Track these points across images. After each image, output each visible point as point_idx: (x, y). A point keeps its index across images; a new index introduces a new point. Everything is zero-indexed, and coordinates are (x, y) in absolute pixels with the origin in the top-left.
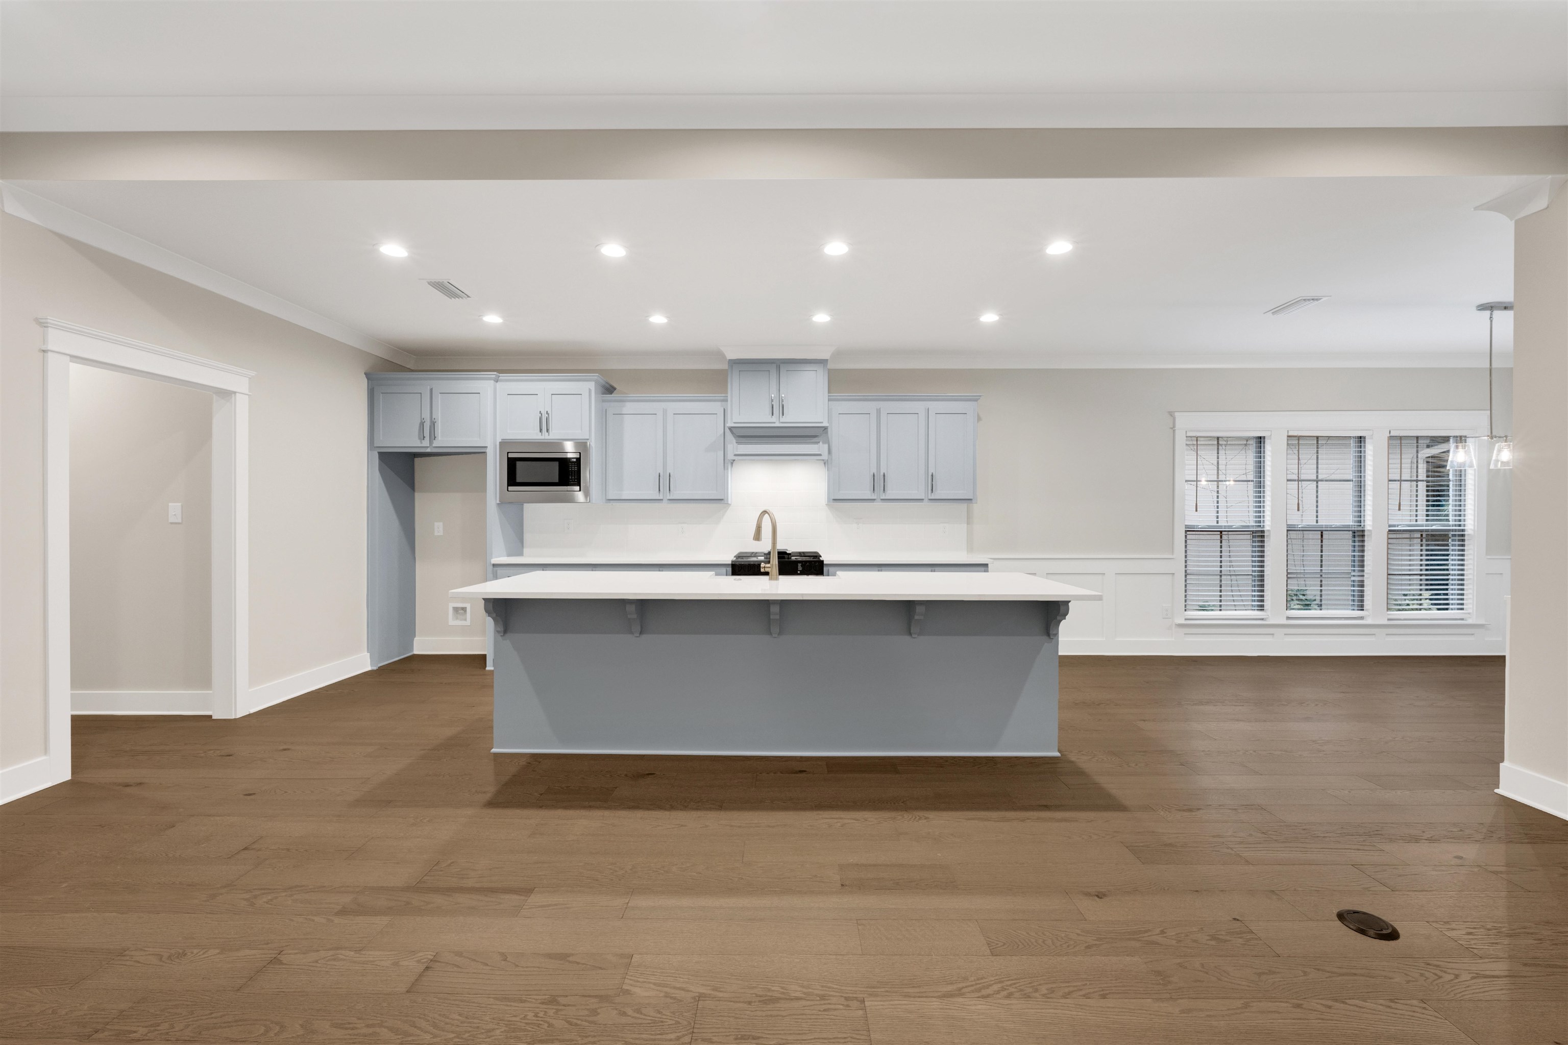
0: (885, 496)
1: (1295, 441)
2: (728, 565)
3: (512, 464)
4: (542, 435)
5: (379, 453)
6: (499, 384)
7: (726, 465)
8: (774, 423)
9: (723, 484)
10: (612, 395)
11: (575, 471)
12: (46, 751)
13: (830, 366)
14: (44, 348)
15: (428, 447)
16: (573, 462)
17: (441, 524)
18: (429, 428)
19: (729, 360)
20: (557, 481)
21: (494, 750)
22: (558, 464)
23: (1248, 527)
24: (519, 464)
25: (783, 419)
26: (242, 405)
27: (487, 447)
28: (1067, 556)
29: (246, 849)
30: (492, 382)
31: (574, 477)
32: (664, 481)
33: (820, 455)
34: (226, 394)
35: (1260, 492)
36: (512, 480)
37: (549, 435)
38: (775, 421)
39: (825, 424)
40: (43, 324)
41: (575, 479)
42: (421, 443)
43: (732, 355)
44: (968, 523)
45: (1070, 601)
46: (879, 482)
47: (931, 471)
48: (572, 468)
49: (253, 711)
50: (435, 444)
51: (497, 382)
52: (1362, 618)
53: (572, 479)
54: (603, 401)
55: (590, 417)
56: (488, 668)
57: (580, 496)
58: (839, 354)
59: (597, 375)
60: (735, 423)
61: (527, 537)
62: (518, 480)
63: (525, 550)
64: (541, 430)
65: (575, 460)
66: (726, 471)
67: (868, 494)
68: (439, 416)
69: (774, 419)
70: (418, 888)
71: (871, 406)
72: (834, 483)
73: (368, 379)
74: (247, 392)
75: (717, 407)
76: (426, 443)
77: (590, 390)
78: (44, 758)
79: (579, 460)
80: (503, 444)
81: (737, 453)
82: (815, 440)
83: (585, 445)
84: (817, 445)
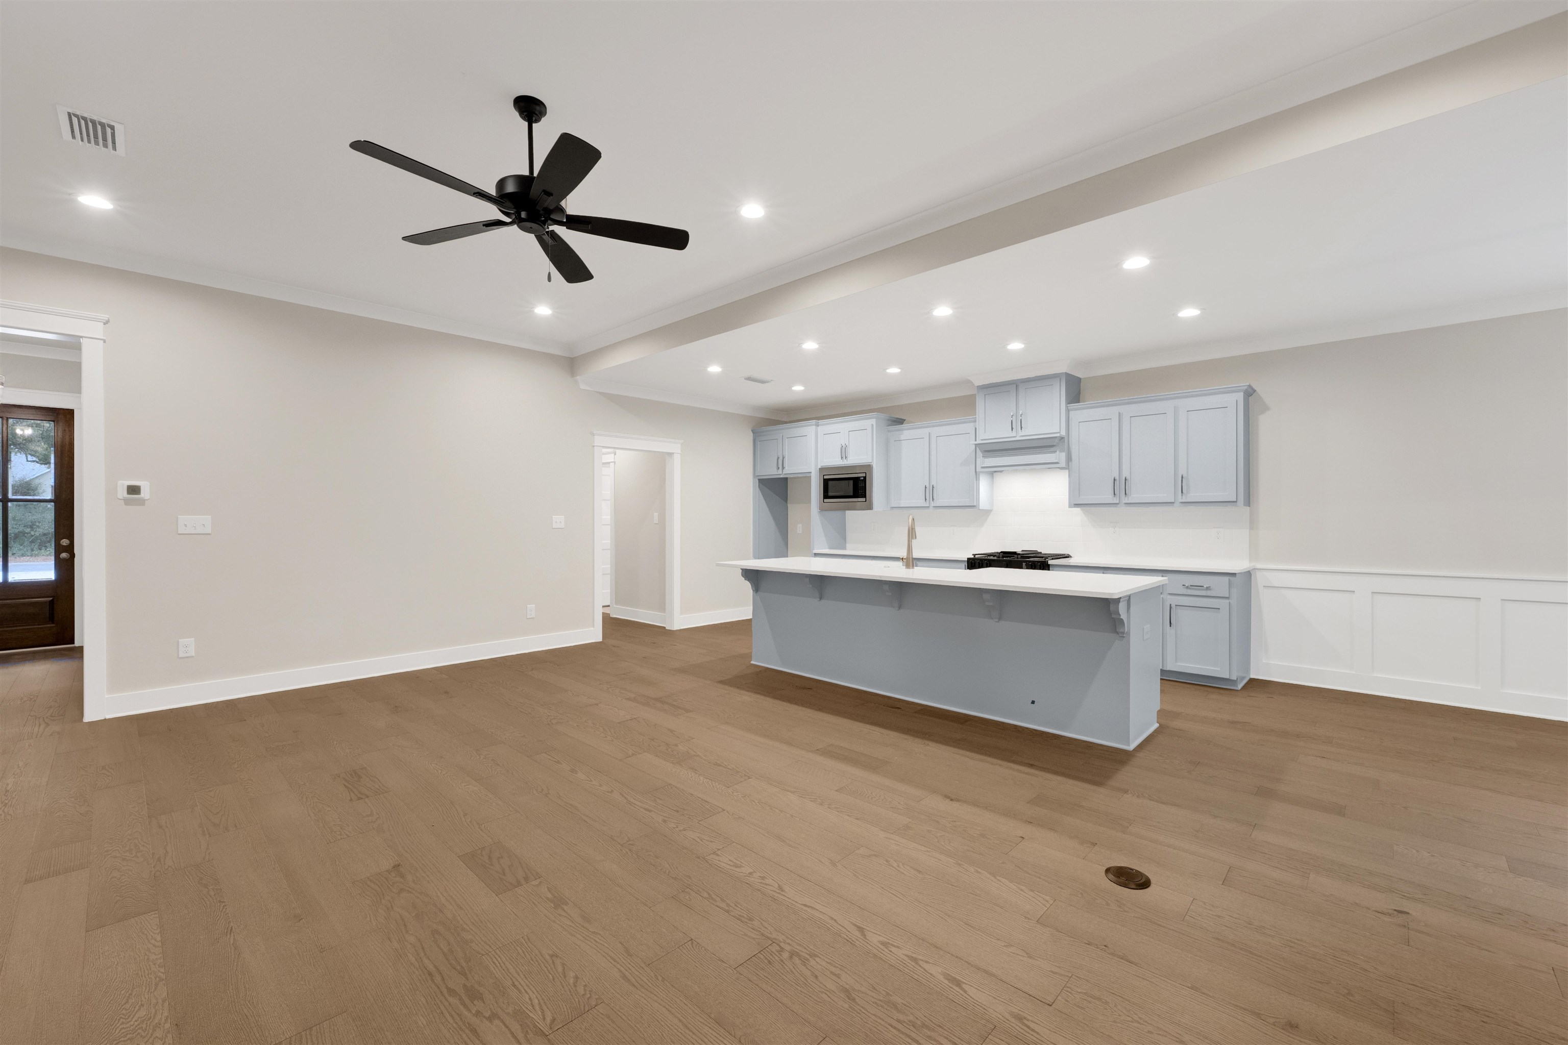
0: (1128, 500)
2: (964, 561)
3: (826, 482)
5: (759, 480)
6: (819, 428)
7: (977, 476)
8: (1014, 437)
9: (973, 491)
10: (903, 425)
11: (862, 487)
12: (593, 626)
14: (593, 445)
15: (781, 474)
16: (862, 480)
17: (801, 525)
18: (781, 462)
19: (977, 386)
20: (852, 494)
21: (752, 662)
22: (853, 482)
24: (830, 483)
25: (1023, 433)
26: (677, 459)
27: (812, 473)
29: (624, 674)
30: (814, 427)
31: (863, 491)
32: (930, 492)
33: (1057, 463)
34: (671, 454)
36: (826, 496)
37: (847, 461)
38: (1019, 435)
39: (1063, 434)
40: (593, 435)
41: (863, 493)
42: (778, 472)
43: (978, 382)
44: (1251, 528)
46: (1121, 486)
47: (1182, 471)
48: (860, 485)
49: (682, 628)
50: (785, 472)
51: (818, 426)
53: (861, 493)
54: (889, 431)
55: (873, 444)
57: (866, 505)
59: (876, 413)
60: (982, 440)
61: (849, 535)
62: (830, 495)
63: (848, 545)
64: (842, 458)
65: (862, 478)
66: (977, 481)
67: (1109, 498)
68: (786, 454)
69: (1014, 434)
70: (658, 700)
71: (1113, 411)
72: (1076, 489)
73: (753, 433)
74: (680, 452)
75: (969, 427)
76: (780, 472)
77: (872, 425)
78: (592, 629)
79: (865, 478)
80: (821, 469)
81: (983, 466)
82: (1052, 449)
83: (869, 467)
84: (1054, 454)
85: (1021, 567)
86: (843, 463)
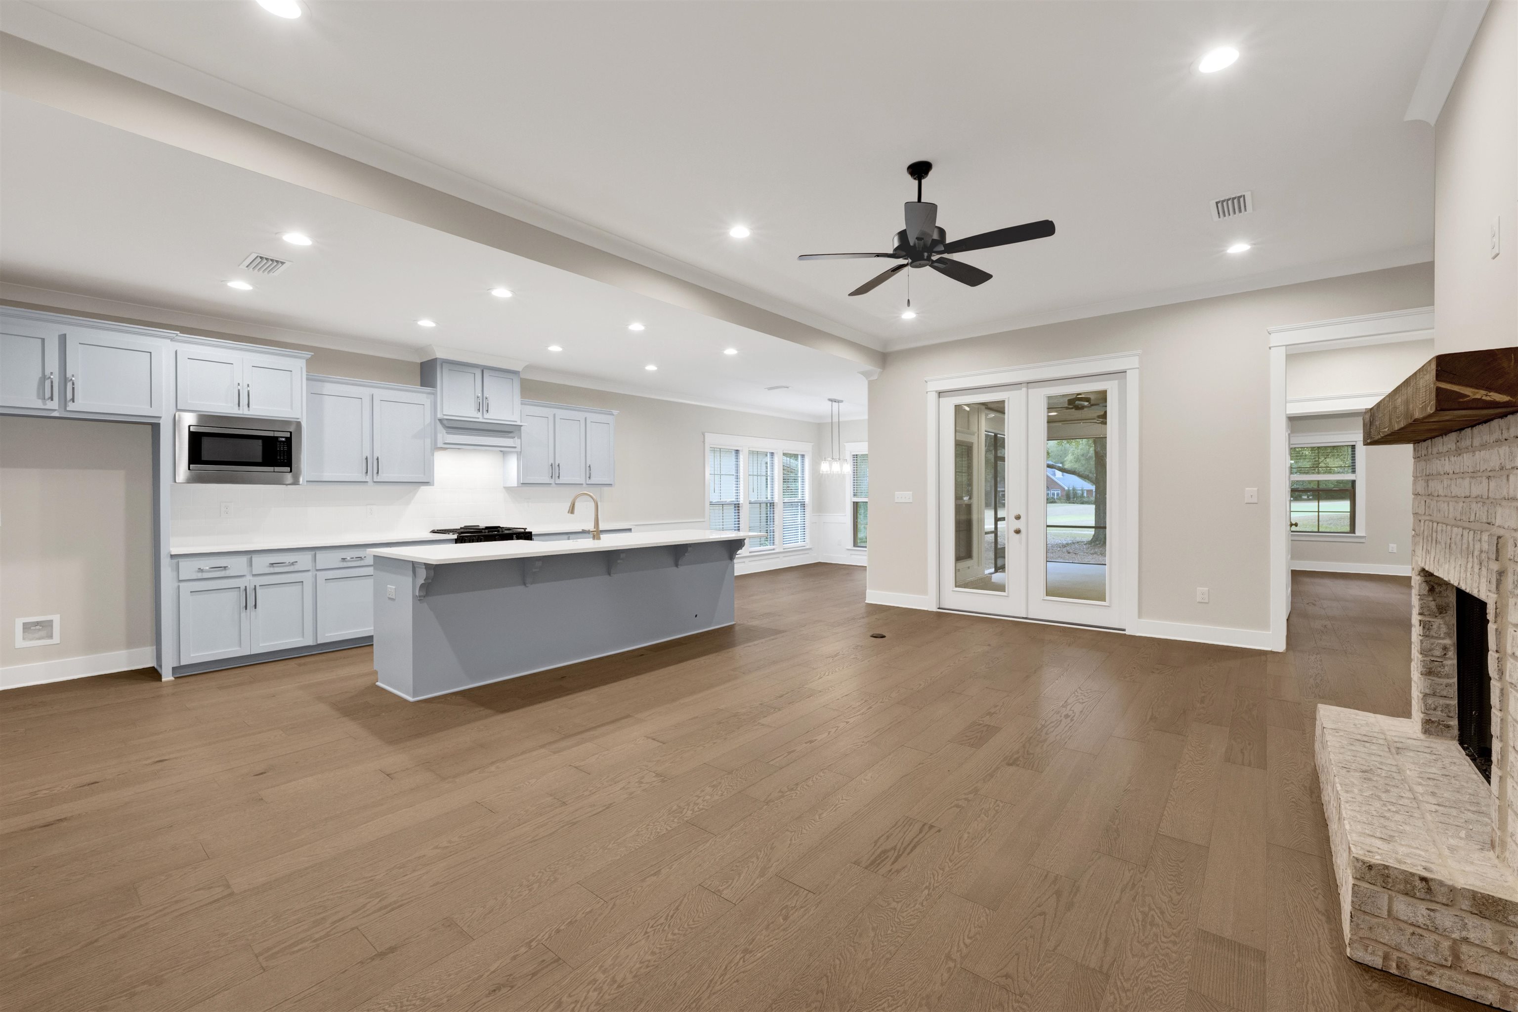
0: (560, 481)
1: (752, 453)
3: (195, 439)
4: (239, 410)
7: (432, 451)
8: (478, 418)
9: (429, 469)
11: (284, 451)
13: (522, 376)
15: (55, 410)
16: (282, 441)
19: (435, 357)
20: (260, 461)
22: (261, 444)
23: (733, 501)
24: (205, 439)
25: (487, 417)
27: (160, 417)
28: (694, 520)
30: (173, 341)
31: (284, 457)
32: (372, 465)
33: (515, 447)
35: (737, 481)
36: (195, 457)
37: (249, 410)
38: (479, 417)
39: (519, 423)
41: (284, 459)
42: (45, 404)
43: (442, 355)
45: (745, 539)
46: (555, 471)
47: (589, 462)
48: (280, 448)
50: (71, 407)
51: (179, 342)
52: (774, 549)
53: (280, 459)
55: (302, 395)
56: (163, 680)
57: (289, 477)
58: (529, 368)
60: (444, 415)
62: (204, 458)
64: (239, 404)
65: (284, 439)
66: (433, 457)
67: (547, 480)
68: (79, 375)
69: (479, 415)
72: (524, 469)
75: (427, 399)
76: (54, 405)
79: (289, 439)
81: (444, 441)
82: (511, 435)
83: (299, 425)
84: (512, 440)
85: (512, 539)
86: (240, 412)
